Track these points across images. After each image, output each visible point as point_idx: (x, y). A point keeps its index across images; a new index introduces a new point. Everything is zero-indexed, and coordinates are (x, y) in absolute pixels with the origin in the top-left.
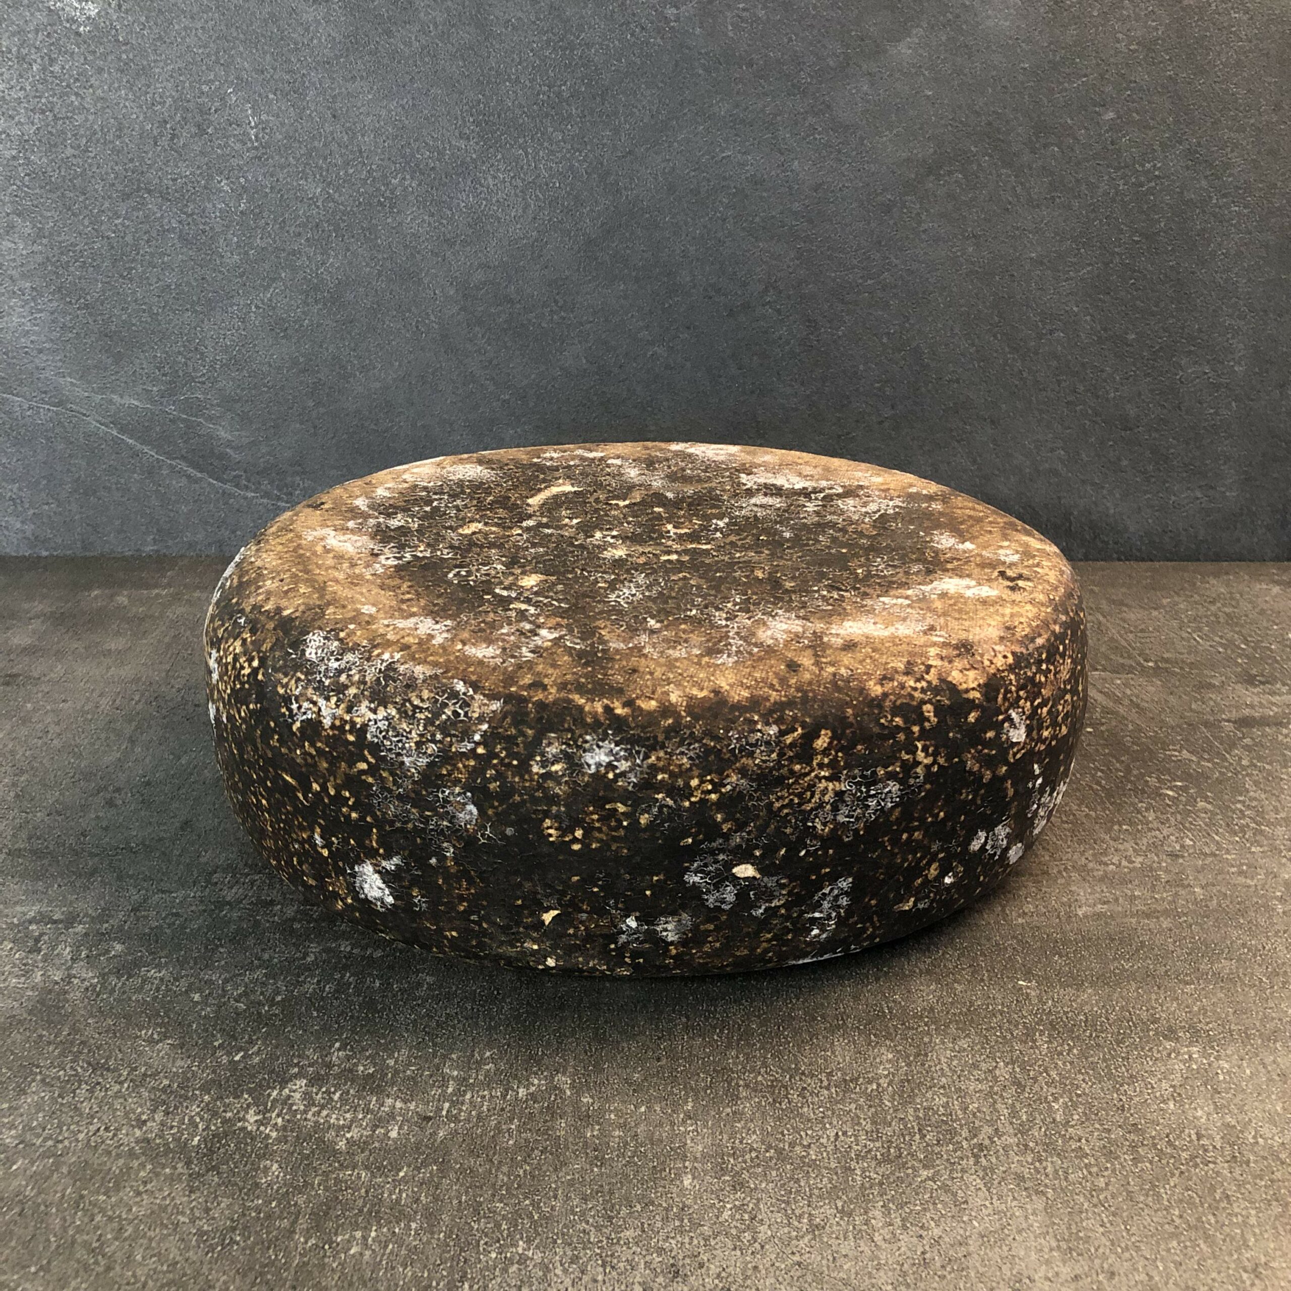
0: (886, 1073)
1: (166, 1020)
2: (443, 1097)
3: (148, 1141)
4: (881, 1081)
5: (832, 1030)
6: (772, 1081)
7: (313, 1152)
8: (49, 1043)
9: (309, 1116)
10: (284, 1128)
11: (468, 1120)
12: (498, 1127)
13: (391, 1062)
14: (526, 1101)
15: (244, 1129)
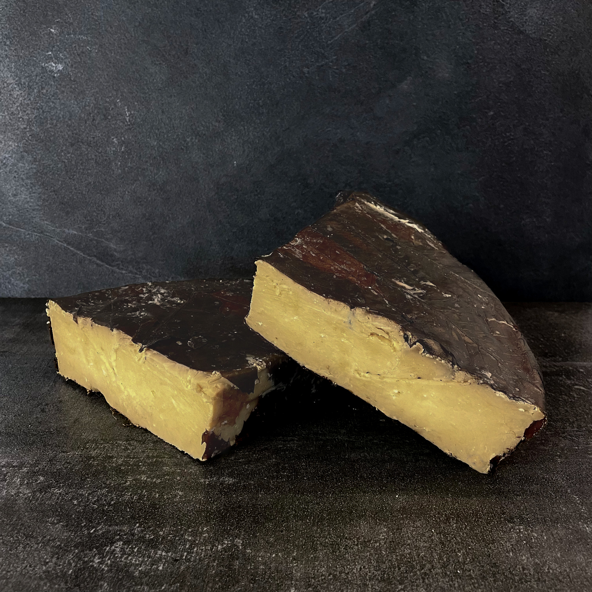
0: (383, 538)
1: (61, 513)
2: (184, 550)
3: (49, 572)
4: (381, 542)
5: (360, 517)
6: (332, 542)
7: (123, 577)
8: (7, 524)
9: (123, 560)
10: (111, 565)
11: (195, 561)
12: (208, 565)
13: (161, 533)
14: (221, 552)
15: (92, 566)
